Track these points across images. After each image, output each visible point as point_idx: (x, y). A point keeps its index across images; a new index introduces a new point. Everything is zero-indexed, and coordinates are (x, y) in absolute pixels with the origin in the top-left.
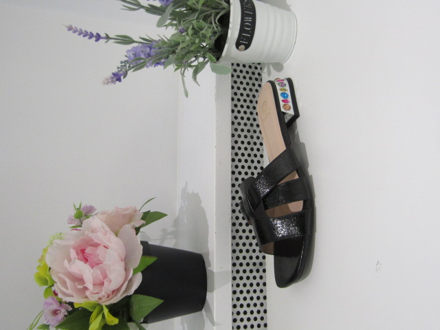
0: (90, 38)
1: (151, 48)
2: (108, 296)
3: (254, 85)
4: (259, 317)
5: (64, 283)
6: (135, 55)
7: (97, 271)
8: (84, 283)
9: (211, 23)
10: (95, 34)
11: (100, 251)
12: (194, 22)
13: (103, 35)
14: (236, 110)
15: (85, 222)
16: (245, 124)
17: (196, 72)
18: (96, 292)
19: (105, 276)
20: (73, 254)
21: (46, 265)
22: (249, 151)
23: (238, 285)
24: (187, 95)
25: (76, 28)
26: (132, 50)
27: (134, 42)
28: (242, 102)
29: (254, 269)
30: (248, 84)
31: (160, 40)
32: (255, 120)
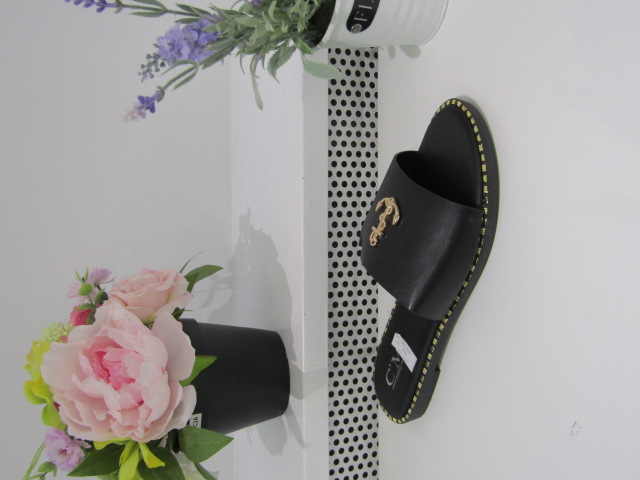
0: (88, 5)
1: (199, 32)
3: (363, 64)
4: (365, 424)
6: (173, 45)
7: (127, 395)
10: (96, 1)
13: (110, 1)
14: (334, 109)
16: (349, 134)
18: (128, 424)
19: (141, 402)
20: (85, 363)
22: (354, 178)
23: (336, 384)
24: (261, 106)
26: (167, 37)
27: (166, 11)
28: (343, 96)
29: (360, 358)
30: (353, 63)
31: (214, 16)
32: (363, 125)
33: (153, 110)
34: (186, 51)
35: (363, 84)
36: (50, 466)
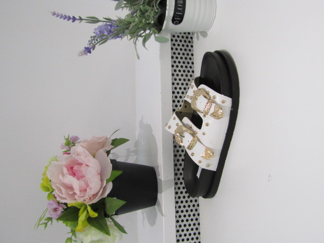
0: (69, 20)
1: (111, 26)
2: (90, 199)
3: (187, 46)
4: (194, 209)
5: (60, 190)
6: (100, 32)
7: (82, 182)
8: (74, 190)
9: (153, 6)
10: (72, 17)
11: (83, 168)
12: (141, 7)
13: (77, 17)
14: (175, 65)
15: (72, 148)
16: (182, 75)
17: (145, 41)
18: (82, 196)
19: (88, 185)
20: (65, 170)
21: (47, 178)
23: (179, 188)
24: (139, 58)
25: (58, 13)
26: (98, 28)
27: (99, 21)
28: (179, 59)
30: (183, 46)
31: (117, 20)
32: (189, 71)
33: (90, 52)
34: (106, 33)
35: (188, 54)
36: (50, 219)
